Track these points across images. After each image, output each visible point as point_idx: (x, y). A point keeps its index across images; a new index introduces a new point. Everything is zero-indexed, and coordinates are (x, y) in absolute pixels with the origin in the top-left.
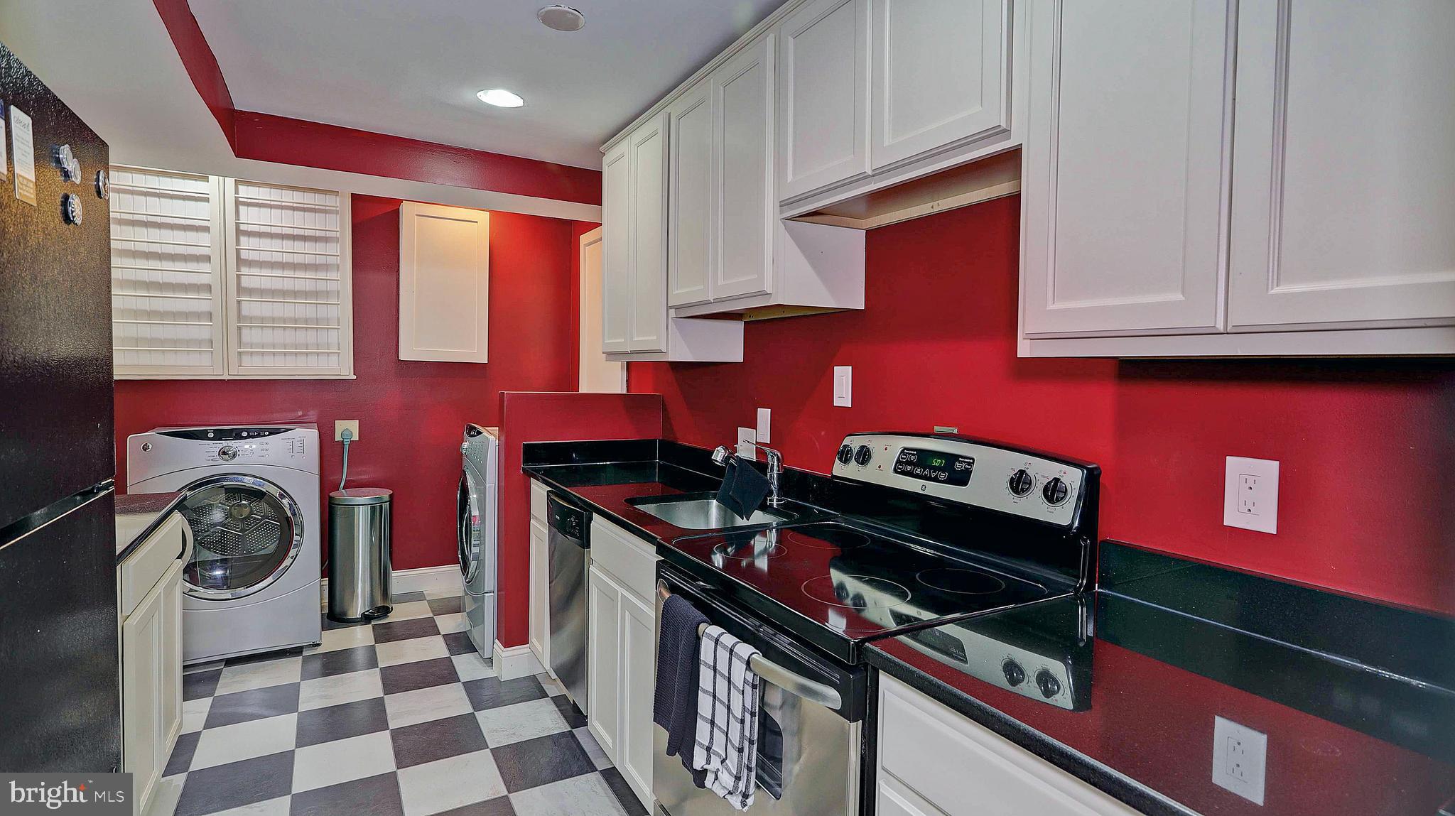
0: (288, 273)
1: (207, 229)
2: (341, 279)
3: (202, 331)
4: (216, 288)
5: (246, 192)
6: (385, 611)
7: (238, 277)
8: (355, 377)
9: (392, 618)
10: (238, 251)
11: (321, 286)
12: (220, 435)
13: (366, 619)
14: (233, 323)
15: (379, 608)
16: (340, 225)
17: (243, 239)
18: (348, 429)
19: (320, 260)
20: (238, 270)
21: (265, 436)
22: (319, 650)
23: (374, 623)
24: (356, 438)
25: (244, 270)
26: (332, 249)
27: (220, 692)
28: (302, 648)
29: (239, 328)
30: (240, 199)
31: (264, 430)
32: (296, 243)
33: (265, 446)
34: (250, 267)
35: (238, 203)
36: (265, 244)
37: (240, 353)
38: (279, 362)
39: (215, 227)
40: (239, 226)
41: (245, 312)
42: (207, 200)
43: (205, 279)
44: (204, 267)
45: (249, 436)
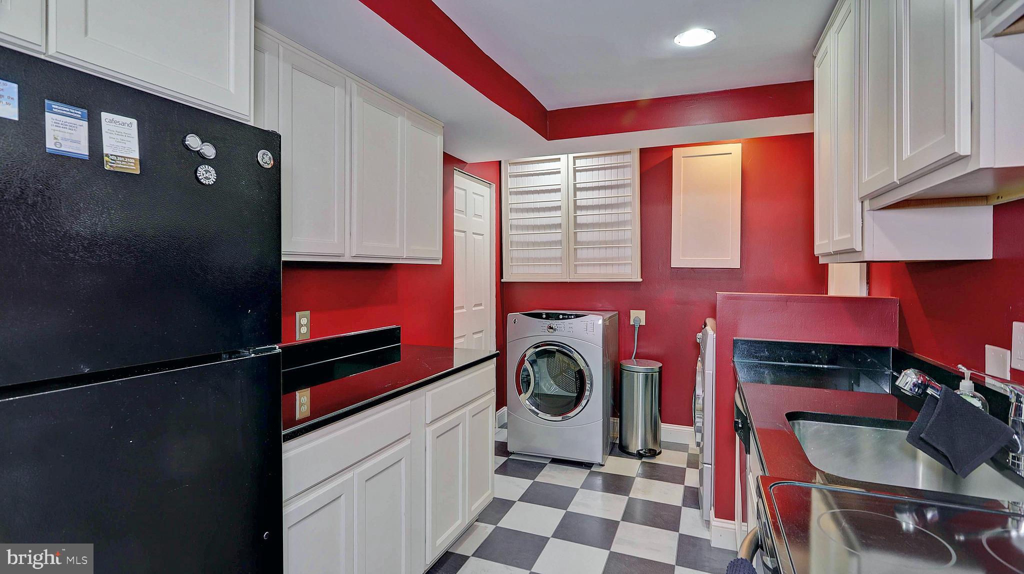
0: (602, 212)
1: (559, 190)
2: (632, 213)
3: (556, 252)
4: (564, 226)
5: (580, 163)
6: (654, 454)
7: (575, 217)
8: (641, 280)
9: (657, 460)
10: (575, 201)
11: (621, 218)
12: (549, 316)
13: (639, 456)
14: (572, 246)
15: (650, 450)
16: (632, 174)
17: (578, 193)
18: (638, 317)
19: (621, 200)
20: (575, 213)
21: (572, 318)
22: (602, 470)
23: (644, 460)
24: (643, 323)
25: (579, 213)
26: (628, 192)
27: (539, 479)
28: (593, 464)
29: (576, 249)
30: (577, 169)
31: (571, 315)
32: (606, 191)
33: (571, 326)
34: (581, 210)
35: (575, 171)
36: (589, 194)
37: (576, 266)
38: (597, 270)
39: (563, 188)
40: (576, 186)
41: (579, 239)
42: (559, 172)
43: (557, 221)
44: (558, 213)
45: (563, 319)
